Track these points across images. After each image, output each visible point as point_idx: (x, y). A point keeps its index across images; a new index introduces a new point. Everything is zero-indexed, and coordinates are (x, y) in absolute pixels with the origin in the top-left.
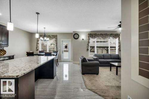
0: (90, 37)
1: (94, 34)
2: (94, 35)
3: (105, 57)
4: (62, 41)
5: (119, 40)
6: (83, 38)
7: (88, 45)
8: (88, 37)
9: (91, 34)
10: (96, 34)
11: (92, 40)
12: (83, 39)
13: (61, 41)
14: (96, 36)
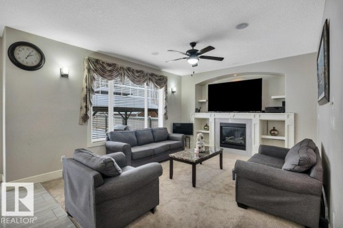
1: (109, 65)
2: (109, 68)
3: (142, 138)
5: (167, 93)
6: (65, 72)
7: (86, 99)
8: (89, 70)
9: (97, 61)
10: (114, 65)
11: (100, 83)
12: (65, 76)
14: (115, 73)
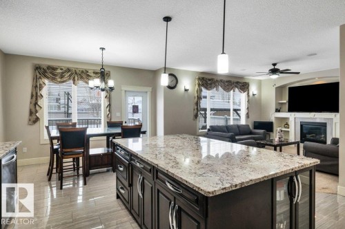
0: (203, 85)
1: (209, 80)
2: (209, 82)
4: (125, 91)
5: (249, 96)
6: (187, 88)
7: (197, 104)
8: (199, 85)
9: (203, 78)
10: (212, 79)
12: (188, 90)
13: (123, 93)
14: (213, 85)
